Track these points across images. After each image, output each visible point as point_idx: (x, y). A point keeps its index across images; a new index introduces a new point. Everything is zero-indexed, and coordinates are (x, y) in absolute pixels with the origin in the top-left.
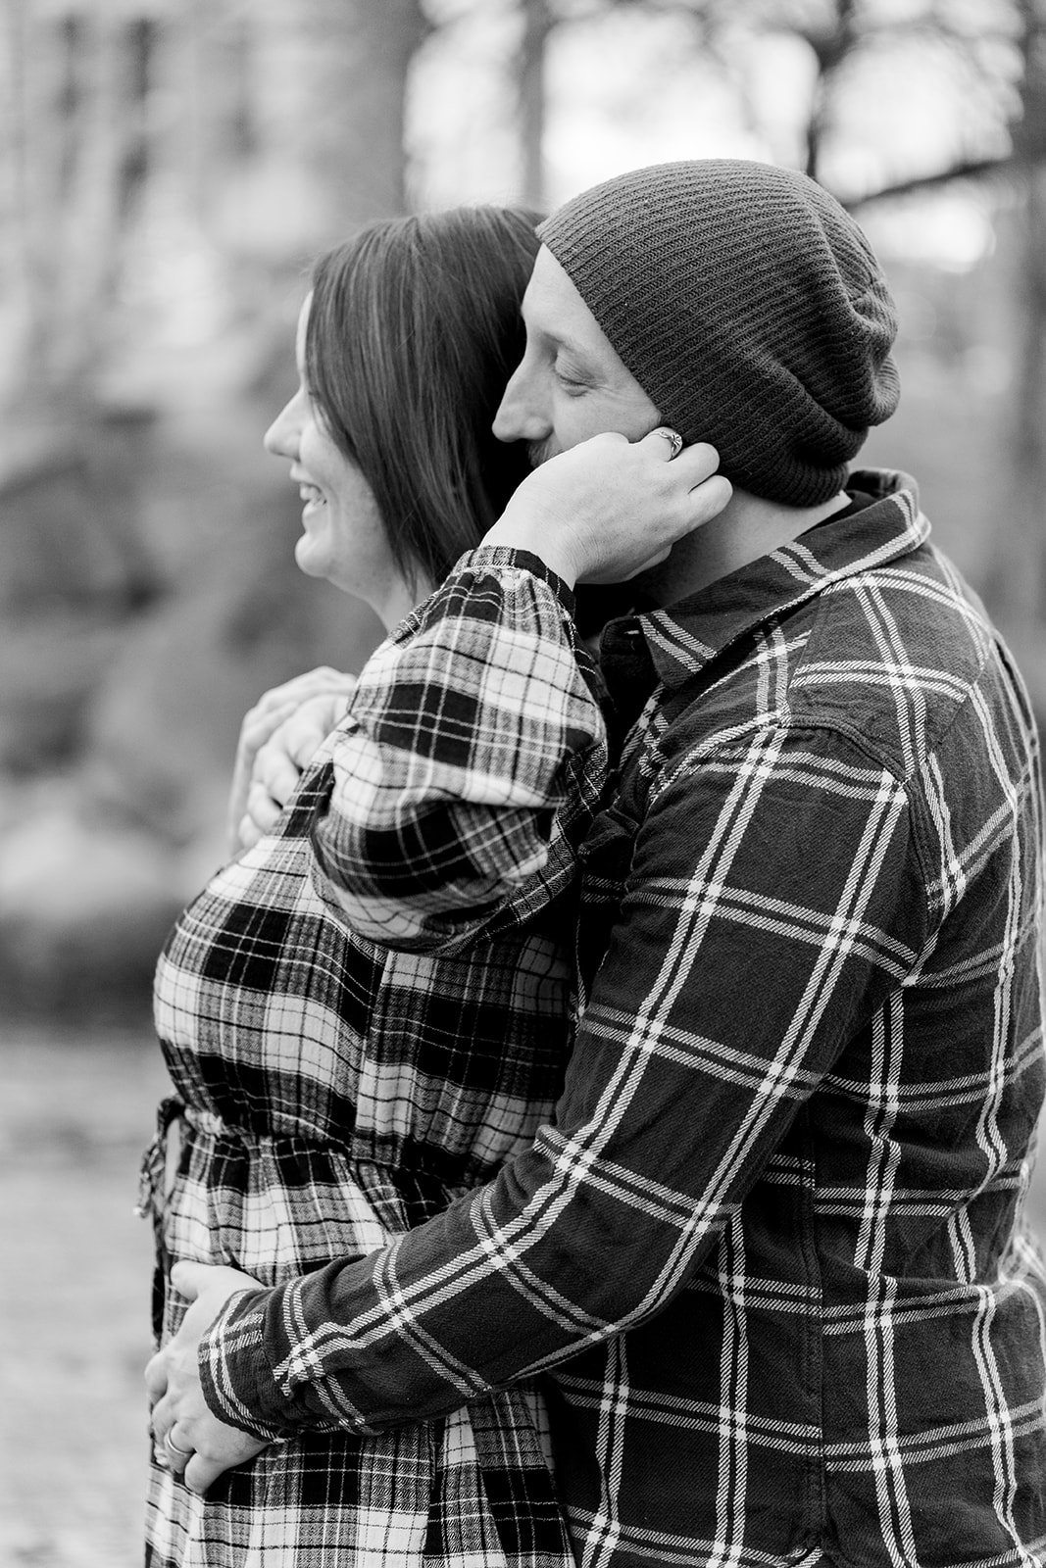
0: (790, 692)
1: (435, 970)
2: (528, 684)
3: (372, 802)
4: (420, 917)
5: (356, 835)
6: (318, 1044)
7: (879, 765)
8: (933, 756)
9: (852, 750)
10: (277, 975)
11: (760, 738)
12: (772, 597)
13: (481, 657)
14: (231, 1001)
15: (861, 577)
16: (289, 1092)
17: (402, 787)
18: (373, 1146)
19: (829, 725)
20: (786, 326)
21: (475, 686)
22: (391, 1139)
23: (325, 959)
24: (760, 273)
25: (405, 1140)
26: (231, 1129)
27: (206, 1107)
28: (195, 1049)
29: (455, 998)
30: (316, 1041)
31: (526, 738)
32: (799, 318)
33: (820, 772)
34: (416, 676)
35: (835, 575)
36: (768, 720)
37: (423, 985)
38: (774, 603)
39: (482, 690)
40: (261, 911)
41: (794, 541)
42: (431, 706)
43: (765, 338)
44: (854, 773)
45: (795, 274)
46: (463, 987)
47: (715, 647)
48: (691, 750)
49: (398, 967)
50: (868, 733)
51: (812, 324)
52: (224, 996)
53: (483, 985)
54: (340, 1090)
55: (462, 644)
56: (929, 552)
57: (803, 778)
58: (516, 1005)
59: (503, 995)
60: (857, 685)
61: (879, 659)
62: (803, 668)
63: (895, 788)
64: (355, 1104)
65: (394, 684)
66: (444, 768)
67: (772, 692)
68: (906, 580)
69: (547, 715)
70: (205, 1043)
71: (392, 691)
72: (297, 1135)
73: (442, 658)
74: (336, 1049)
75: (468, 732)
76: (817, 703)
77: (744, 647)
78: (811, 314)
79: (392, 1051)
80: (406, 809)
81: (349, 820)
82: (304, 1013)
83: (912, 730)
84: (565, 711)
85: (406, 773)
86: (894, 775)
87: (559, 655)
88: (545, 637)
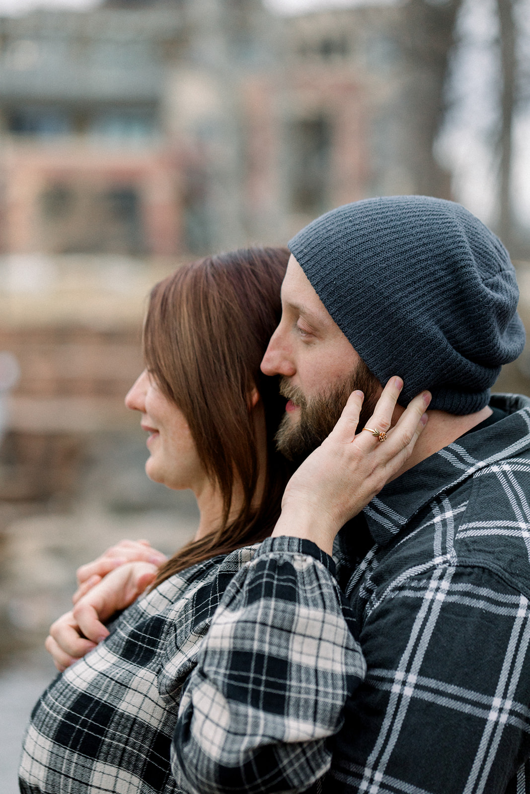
0: (456, 542)
2: (319, 645)
3: (223, 743)
5: (212, 766)
7: (517, 592)
9: (499, 582)
10: (101, 748)
12: (441, 480)
13: (288, 628)
14: (70, 760)
15: (500, 465)
17: (244, 735)
19: (483, 565)
20: (437, 295)
21: (285, 651)
23: (135, 743)
24: (420, 261)
28: (42, 790)
31: (321, 688)
32: (446, 291)
33: (479, 597)
34: (247, 645)
35: (481, 464)
36: (442, 561)
38: (443, 484)
39: (290, 653)
40: (97, 702)
41: (454, 442)
42: (258, 669)
44: (501, 598)
47: (407, 516)
48: (392, 581)
50: (509, 570)
51: (454, 295)
52: (66, 757)
55: (276, 621)
57: (467, 601)
60: (500, 537)
61: (514, 519)
62: (464, 525)
63: (529, 607)
65: (232, 650)
66: (270, 717)
67: (444, 542)
69: (332, 666)
70: (49, 786)
71: (231, 656)
73: (263, 632)
75: (284, 687)
76: (474, 550)
77: (425, 513)
78: (454, 288)
80: (246, 752)
81: (207, 754)
82: (116, 777)
84: (343, 662)
85: (246, 724)
86: (528, 599)
87: (337, 622)
88: (328, 611)
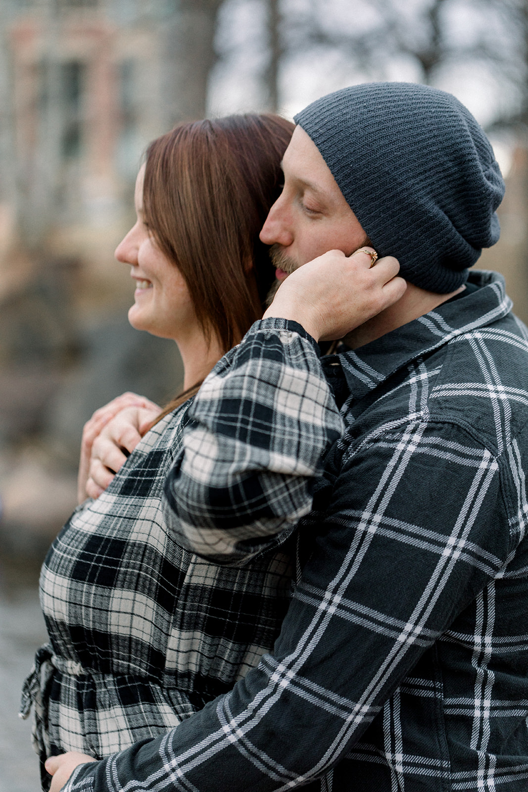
0: (430, 401)
1: (218, 574)
2: (302, 401)
3: (212, 470)
4: (234, 541)
5: (202, 490)
6: (142, 619)
7: (482, 446)
8: (515, 442)
9: (466, 437)
10: (117, 577)
11: (410, 427)
12: (419, 344)
13: (274, 383)
14: (89, 593)
15: (473, 333)
16: (124, 647)
17: (232, 461)
18: (176, 679)
19: (452, 421)
21: (271, 401)
22: (187, 674)
23: (147, 568)
25: (196, 675)
26: (86, 670)
27: (71, 657)
28: (67, 622)
29: (229, 589)
30: (141, 617)
31: (304, 433)
33: (446, 450)
34: (236, 394)
35: (457, 332)
36: (415, 417)
37: (209, 583)
38: (421, 348)
39: (275, 404)
40: (108, 540)
41: (433, 311)
42: (246, 412)
43: (431, 191)
44: (467, 451)
45: (451, 154)
46: (234, 582)
47: (385, 374)
48: (368, 434)
49: (195, 573)
50: (476, 426)
52: (84, 590)
53: (246, 582)
54: (156, 646)
55: (263, 375)
56: (512, 318)
57: (435, 453)
58: (266, 594)
59: (258, 588)
60: (470, 397)
61: (484, 382)
62: (438, 387)
63: (491, 460)
64: (165, 655)
65: (222, 399)
66: (257, 450)
67: (418, 401)
68: (499, 335)
69: (314, 420)
70: (73, 618)
71: (221, 403)
72: (128, 673)
73: (251, 383)
74: (153, 622)
75: (269, 429)
76: (446, 407)
77: (402, 374)
79: (189, 623)
80: (234, 474)
81: (197, 481)
82: (134, 600)
83: (503, 425)
84: (324, 418)
85: (234, 453)
86: (491, 453)
87: (320, 384)
88: (312, 373)
